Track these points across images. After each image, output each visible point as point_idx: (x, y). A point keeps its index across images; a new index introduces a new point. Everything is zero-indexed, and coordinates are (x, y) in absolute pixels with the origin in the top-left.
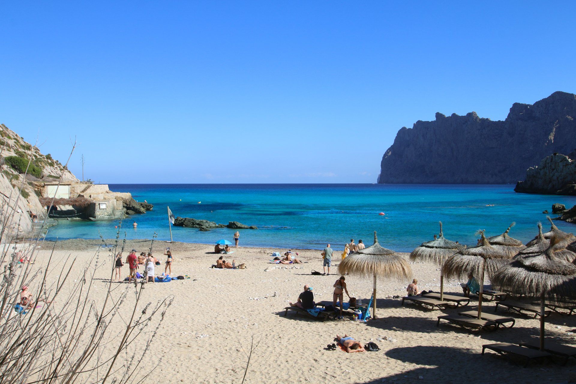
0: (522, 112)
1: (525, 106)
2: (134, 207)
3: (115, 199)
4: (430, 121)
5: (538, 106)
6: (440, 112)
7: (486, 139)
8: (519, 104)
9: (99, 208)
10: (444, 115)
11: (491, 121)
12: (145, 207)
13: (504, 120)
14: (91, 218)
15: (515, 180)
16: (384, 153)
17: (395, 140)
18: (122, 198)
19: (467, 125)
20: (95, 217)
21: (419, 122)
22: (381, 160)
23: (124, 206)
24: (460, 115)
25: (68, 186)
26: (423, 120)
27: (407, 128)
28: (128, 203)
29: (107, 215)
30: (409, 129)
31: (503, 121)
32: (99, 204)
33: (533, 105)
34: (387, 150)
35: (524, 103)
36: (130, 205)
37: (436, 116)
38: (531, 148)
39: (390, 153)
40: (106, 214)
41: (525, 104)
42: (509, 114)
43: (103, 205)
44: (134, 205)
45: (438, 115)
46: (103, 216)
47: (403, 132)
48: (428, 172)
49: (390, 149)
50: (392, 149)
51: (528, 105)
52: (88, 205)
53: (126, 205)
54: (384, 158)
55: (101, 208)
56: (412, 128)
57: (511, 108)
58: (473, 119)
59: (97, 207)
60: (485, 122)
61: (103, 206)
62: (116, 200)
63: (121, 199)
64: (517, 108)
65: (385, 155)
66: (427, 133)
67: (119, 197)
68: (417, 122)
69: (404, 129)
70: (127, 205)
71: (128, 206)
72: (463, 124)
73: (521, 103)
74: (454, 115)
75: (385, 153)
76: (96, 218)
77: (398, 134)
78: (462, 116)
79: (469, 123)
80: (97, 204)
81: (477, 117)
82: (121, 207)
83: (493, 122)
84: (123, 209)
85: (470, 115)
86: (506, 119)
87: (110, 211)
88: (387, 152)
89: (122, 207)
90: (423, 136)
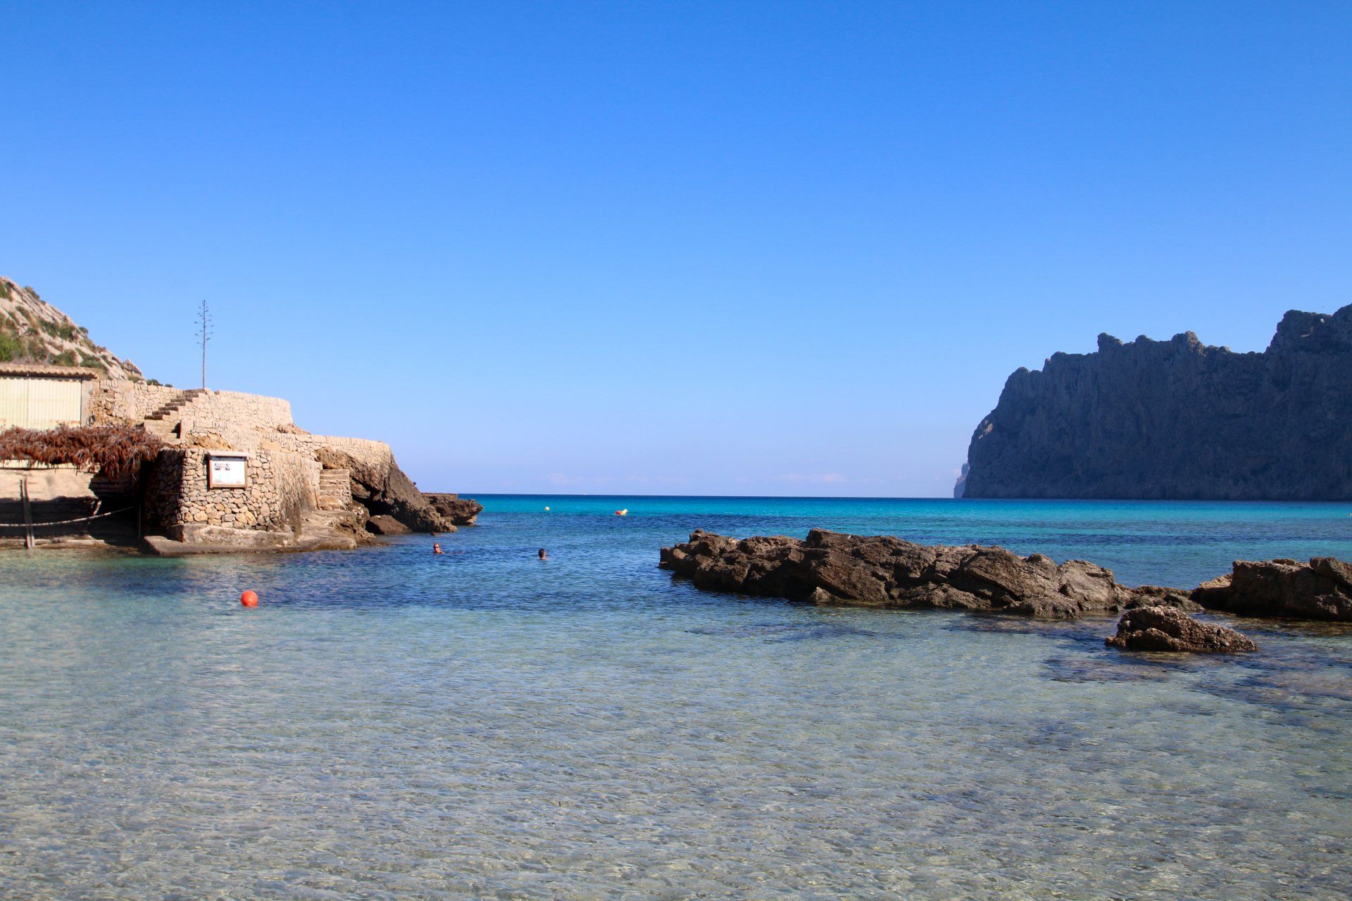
0: (1305, 333)
1: (1314, 318)
2: (403, 505)
3: (318, 459)
4: (1084, 354)
5: (1345, 319)
6: (1109, 333)
7: (1219, 396)
8: (1299, 313)
9: (203, 485)
10: (1118, 340)
11: (1230, 354)
12: (449, 510)
13: (1263, 351)
14: (157, 541)
15: (1292, 492)
16: (976, 428)
17: (1001, 398)
18: (351, 459)
19: (1173, 363)
20: (174, 533)
21: (1058, 357)
22: (969, 442)
23: (356, 498)
24: (1157, 339)
25: (77, 384)
26: (1069, 352)
27: (1030, 370)
28: (376, 483)
29: (253, 521)
30: (1035, 372)
31: (1259, 354)
32: (207, 459)
33: (1332, 315)
34: (983, 422)
35: (1310, 311)
36: (384, 496)
37: (1100, 343)
38: (1330, 416)
39: (989, 428)
40: (245, 516)
41: (1314, 313)
42: (1275, 338)
43: (232, 464)
44: (401, 498)
45: (1104, 340)
46: (226, 527)
47: (1019, 379)
48: (1080, 473)
49: (989, 418)
50: (993, 417)
51: (1321, 316)
53: (366, 494)
54: (975, 438)
55: (214, 482)
56: (1041, 370)
57: (1279, 324)
58: (1187, 349)
59: (193, 476)
60: (1218, 356)
61: (228, 474)
62: (320, 465)
63: (344, 461)
64: (1294, 324)
65: (977, 433)
66: (1076, 382)
67: (336, 456)
68: (1053, 357)
69: (1021, 371)
70: (374, 491)
71: (377, 498)
72: (1164, 360)
73: (1303, 311)
74: (1141, 339)
75: (979, 426)
76: (181, 539)
77: (1007, 384)
78: (1161, 342)
79: (1178, 357)
80: (194, 459)
81: (1199, 343)
82: (341, 497)
83: (1236, 355)
84: (348, 506)
85: (1181, 339)
86: (1268, 348)
87: (269, 500)
88: (983, 426)
89: (349, 500)
90: (1068, 387)
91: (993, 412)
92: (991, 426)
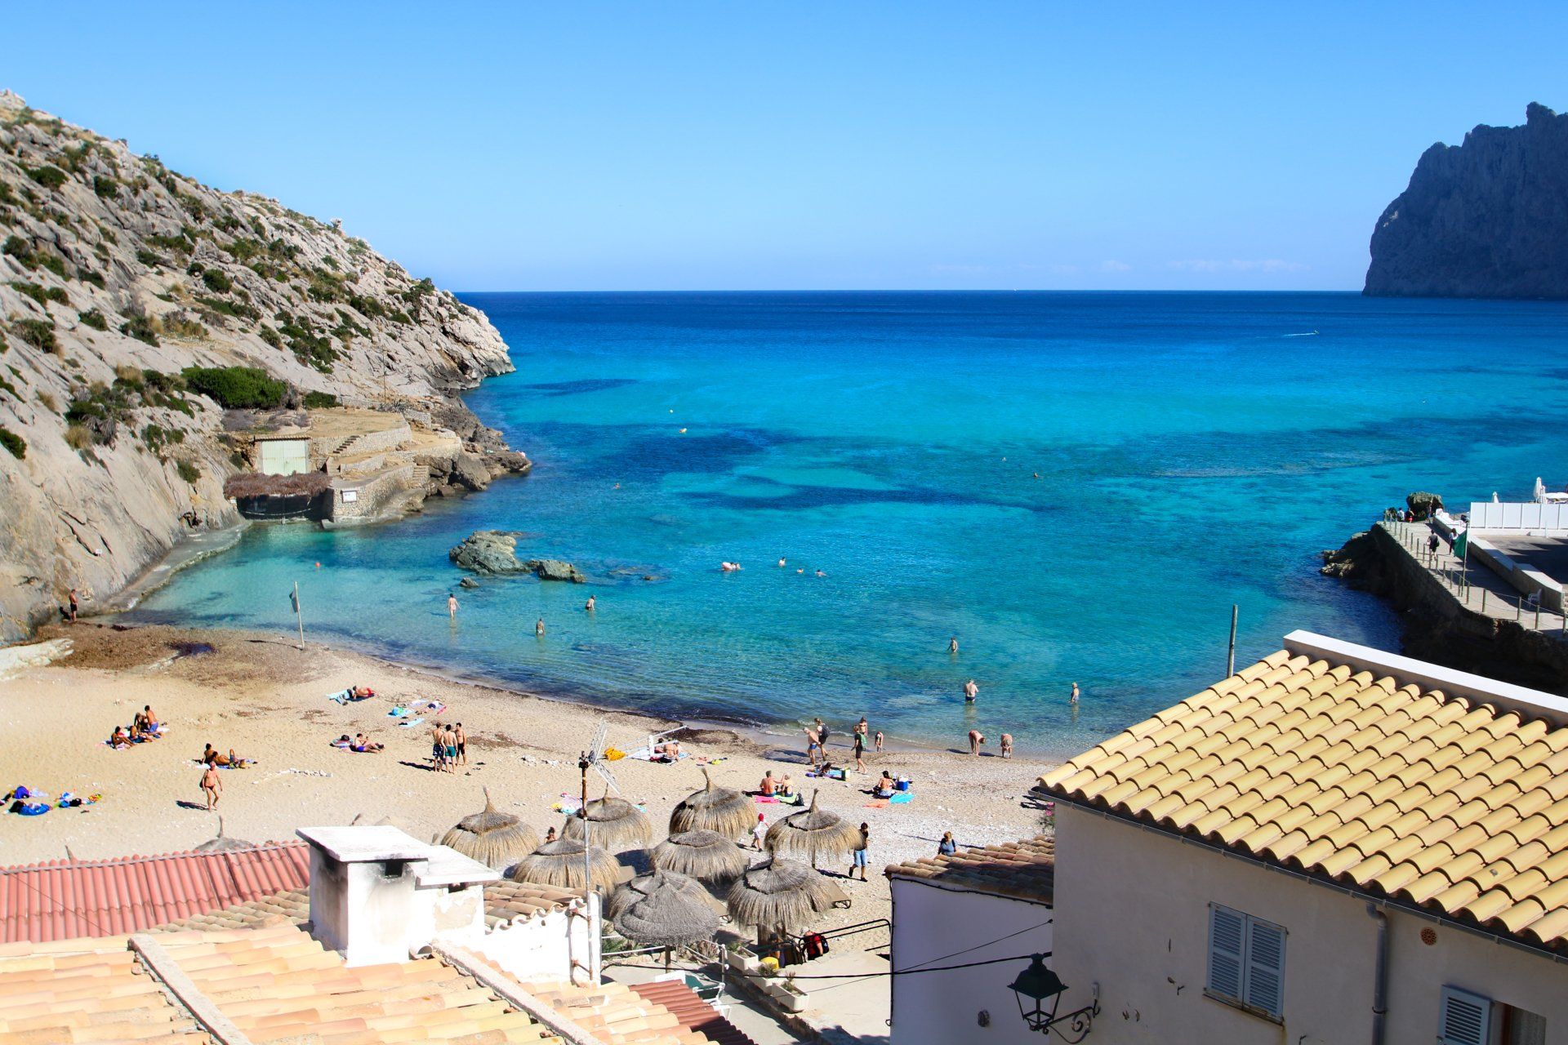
4: (1512, 126)
6: (1541, 102)
9: (340, 502)
10: (1551, 110)
14: (325, 521)
16: (1382, 213)
17: (1412, 178)
21: (1481, 130)
22: (1372, 231)
25: (303, 442)
26: (1493, 125)
27: (1448, 145)
29: (360, 513)
30: (1454, 148)
32: (341, 492)
34: (1390, 207)
37: (1529, 114)
39: (1395, 216)
40: (356, 512)
45: (1535, 111)
46: (350, 516)
47: (1435, 159)
48: (1498, 266)
49: (1396, 204)
50: (1401, 204)
52: (321, 493)
54: (1379, 226)
55: (345, 502)
59: (337, 499)
65: (1382, 219)
66: (1500, 160)
67: (421, 458)
68: (1474, 130)
69: (1437, 147)
75: (1384, 212)
77: (1420, 163)
80: (337, 493)
88: (1389, 212)
90: (1490, 167)
91: (1402, 195)
92: (1396, 214)
